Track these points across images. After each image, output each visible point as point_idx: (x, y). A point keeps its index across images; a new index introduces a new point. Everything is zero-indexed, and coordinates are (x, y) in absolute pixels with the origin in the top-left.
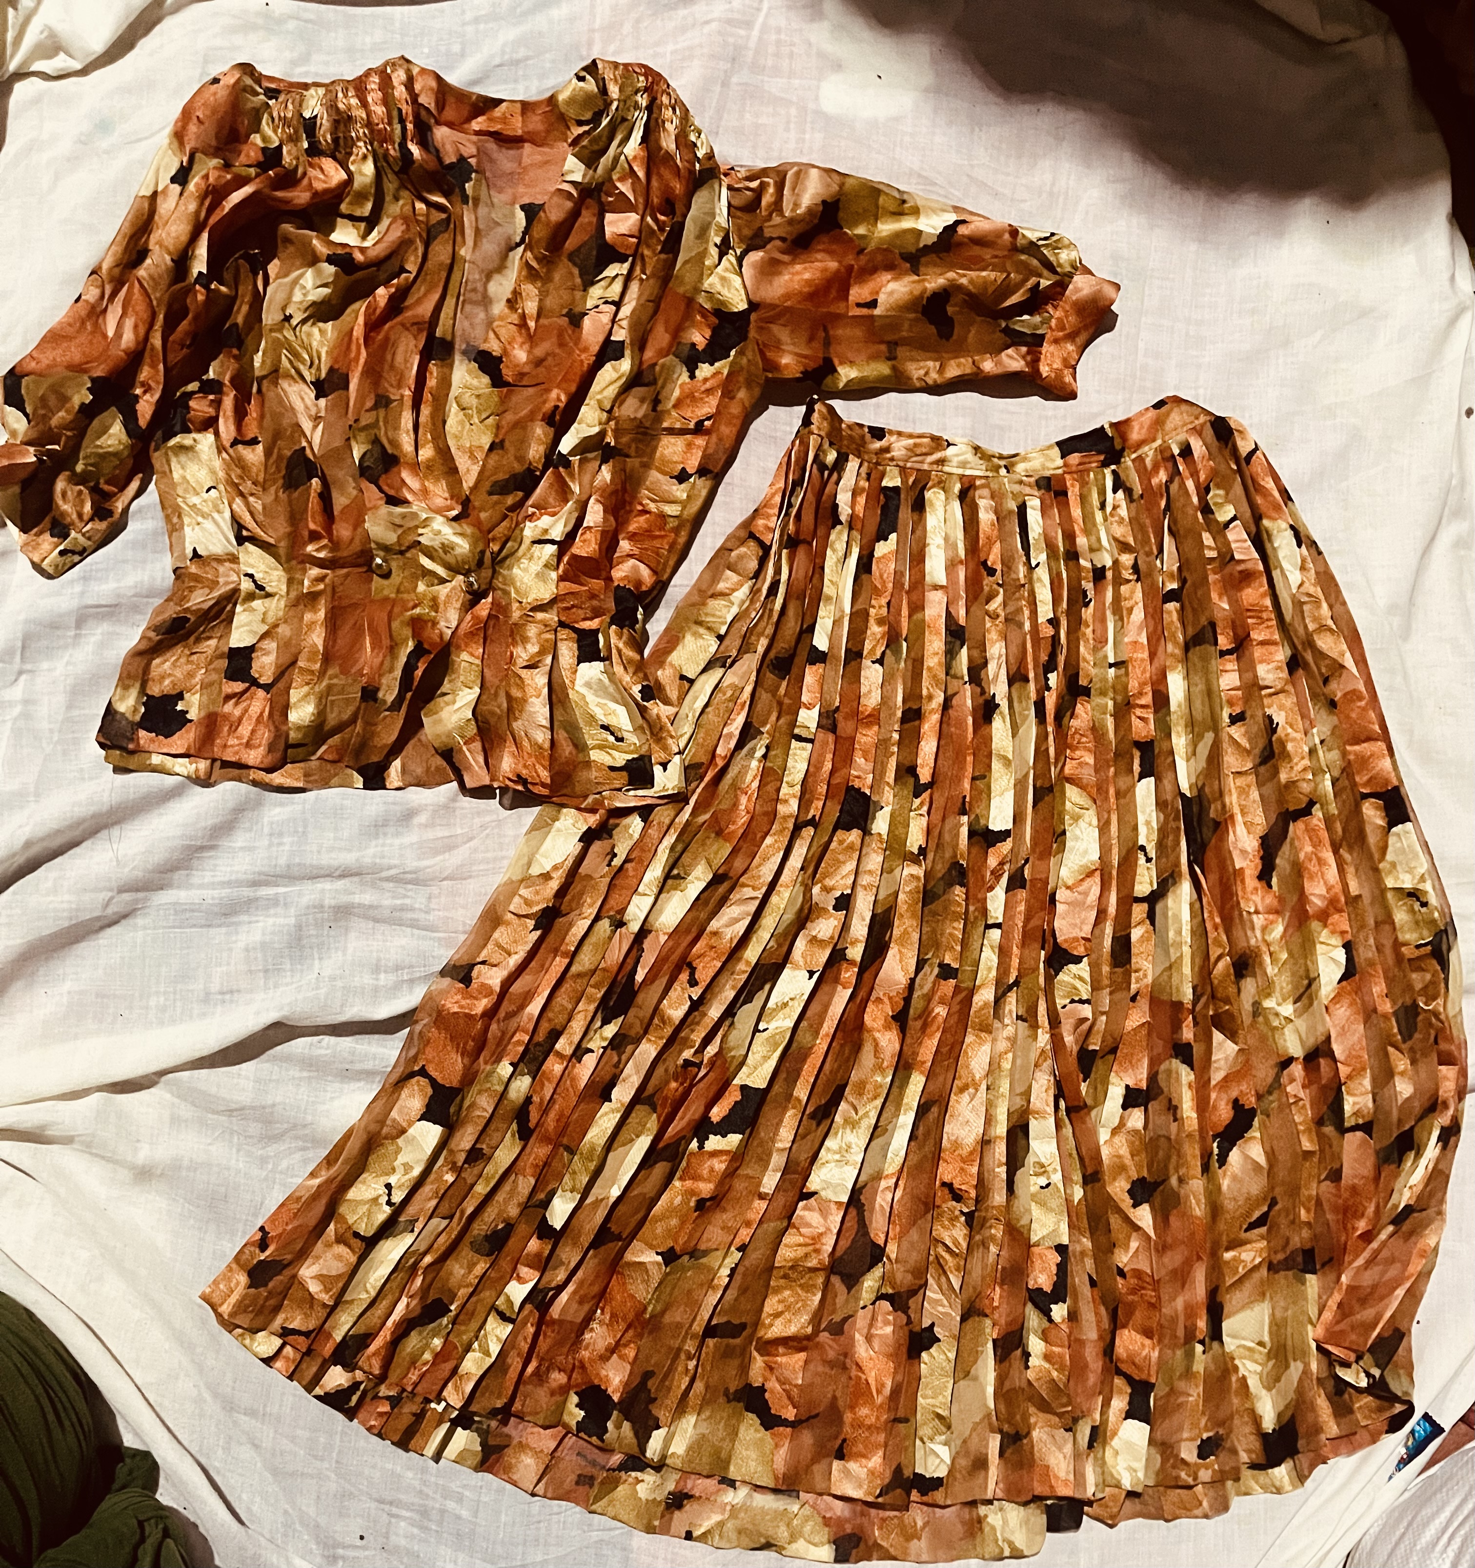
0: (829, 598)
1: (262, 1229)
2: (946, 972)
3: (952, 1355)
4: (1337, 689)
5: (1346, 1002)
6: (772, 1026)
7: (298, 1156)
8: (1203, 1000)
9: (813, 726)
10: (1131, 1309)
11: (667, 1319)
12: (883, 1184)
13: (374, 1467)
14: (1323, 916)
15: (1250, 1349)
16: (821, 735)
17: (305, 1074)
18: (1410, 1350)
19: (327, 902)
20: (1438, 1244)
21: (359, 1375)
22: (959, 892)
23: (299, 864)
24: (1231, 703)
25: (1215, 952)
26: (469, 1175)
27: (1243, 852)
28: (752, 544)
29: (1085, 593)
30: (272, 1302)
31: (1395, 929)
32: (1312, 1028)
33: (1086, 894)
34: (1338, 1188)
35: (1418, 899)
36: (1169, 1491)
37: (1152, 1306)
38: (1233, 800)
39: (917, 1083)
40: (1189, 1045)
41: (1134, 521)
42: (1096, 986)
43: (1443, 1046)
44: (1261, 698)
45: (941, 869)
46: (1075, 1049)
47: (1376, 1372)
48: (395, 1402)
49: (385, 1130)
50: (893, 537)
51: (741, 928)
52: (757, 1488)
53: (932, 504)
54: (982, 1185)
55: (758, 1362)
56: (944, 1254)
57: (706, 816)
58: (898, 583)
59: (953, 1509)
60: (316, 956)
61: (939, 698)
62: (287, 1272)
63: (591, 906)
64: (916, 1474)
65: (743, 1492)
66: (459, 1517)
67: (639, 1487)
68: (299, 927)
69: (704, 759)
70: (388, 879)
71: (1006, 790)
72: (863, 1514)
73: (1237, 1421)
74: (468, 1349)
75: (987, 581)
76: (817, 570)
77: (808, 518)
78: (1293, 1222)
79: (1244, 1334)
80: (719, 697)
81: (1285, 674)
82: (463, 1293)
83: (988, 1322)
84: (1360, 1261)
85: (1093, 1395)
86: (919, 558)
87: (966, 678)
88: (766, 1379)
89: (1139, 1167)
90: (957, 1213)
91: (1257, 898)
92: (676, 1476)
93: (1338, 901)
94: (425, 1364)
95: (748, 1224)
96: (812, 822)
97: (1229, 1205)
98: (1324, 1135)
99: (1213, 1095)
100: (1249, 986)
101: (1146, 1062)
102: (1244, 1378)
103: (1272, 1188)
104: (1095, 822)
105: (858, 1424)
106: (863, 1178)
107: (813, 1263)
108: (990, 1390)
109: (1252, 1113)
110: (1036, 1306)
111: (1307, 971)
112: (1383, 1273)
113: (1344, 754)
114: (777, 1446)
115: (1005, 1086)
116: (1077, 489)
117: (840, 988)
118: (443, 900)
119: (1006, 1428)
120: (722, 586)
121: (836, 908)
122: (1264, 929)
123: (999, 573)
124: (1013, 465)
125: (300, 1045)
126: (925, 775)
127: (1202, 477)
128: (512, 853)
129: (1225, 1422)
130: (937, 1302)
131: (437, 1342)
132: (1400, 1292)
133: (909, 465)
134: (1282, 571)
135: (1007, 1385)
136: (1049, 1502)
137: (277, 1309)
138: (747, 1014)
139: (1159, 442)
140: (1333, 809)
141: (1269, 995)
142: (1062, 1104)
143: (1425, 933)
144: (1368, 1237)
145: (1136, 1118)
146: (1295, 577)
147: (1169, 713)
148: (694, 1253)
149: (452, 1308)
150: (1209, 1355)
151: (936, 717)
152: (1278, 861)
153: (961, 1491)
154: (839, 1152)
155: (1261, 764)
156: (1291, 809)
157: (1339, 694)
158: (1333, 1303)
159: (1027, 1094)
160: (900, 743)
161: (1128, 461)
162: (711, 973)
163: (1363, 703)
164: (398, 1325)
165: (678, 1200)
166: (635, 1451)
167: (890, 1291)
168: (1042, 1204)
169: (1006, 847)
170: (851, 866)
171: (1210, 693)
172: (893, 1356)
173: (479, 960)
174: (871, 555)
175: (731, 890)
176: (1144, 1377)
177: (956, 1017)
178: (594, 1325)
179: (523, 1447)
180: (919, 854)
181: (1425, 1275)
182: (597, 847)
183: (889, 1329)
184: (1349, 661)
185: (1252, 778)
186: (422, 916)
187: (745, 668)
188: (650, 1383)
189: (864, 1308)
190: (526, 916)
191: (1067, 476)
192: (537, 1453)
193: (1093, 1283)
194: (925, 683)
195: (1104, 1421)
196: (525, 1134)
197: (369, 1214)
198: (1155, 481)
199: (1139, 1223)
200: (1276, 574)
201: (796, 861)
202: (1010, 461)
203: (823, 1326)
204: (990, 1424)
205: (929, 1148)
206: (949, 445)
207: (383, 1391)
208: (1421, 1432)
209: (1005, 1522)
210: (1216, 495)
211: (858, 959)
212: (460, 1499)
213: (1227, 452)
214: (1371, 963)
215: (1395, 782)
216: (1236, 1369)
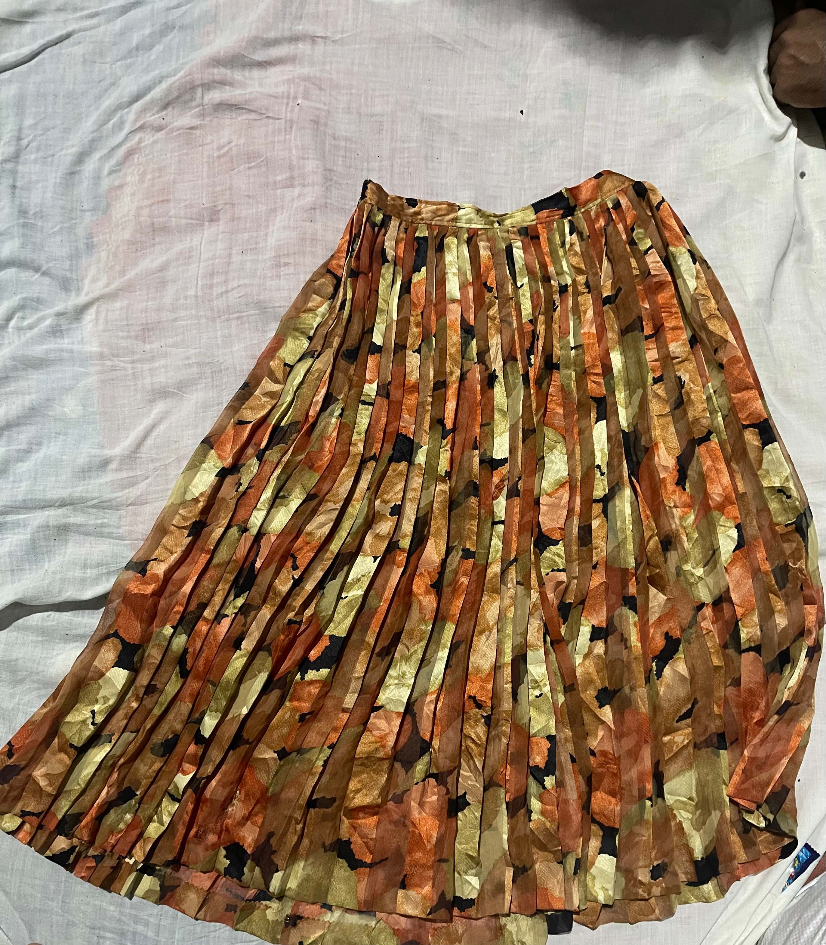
0: (382, 311)
1: (9, 743)
2: (467, 554)
3: (478, 815)
4: (723, 357)
5: (739, 564)
6: (350, 594)
7: (35, 694)
8: (642, 566)
9: (373, 394)
10: (601, 777)
11: (283, 796)
12: (429, 699)
13: (88, 904)
14: (721, 508)
15: (683, 802)
16: (379, 400)
17: (40, 639)
18: (794, 800)
19: (51, 524)
20: (810, 726)
21: (75, 841)
22: (473, 500)
23: (31, 500)
24: (653, 371)
25: (647, 534)
26: (148, 702)
27: (665, 468)
28: (329, 276)
29: (554, 302)
30: (14, 793)
31: (770, 514)
32: (716, 583)
33: (561, 499)
34: (739, 690)
35: (785, 494)
36: (632, 902)
37: (615, 775)
38: (656, 433)
39: (450, 629)
40: (633, 597)
41: (585, 255)
42: (569, 559)
43: (807, 592)
44: (673, 365)
45: (461, 486)
46: (556, 603)
47: (771, 817)
48: (99, 859)
49: (90, 674)
50: (424, 269)
51: (326, 530)
52: (347, 910)
53: (449, 247)
54: (495, 695)
55: (346, 823)
56: (470, 744)
57: (303, 456)
58: (428, 299)
59: (482, 920)
60: (47, 560)
61: (458, 373)
62: (24, 773)
63: (224, 518)
64: (455, 897)
65: (337, 914)
66: (146, 937)
67: (268, 912)
68: (33, 540)
69: (301, 419)
70: (93, 506)
71: (504, 432)
72: (420, 927)
73: (676, 853)
74: (150, 820)
75: (487, 295)
76: (373, 292)
77: (365, 258)
78: (710, 715)
79: (679, 792)
80: (310, 377)
81: (688, 348)
82: (145, 782)
83: (503, 791)
84: (756, 740)
85: (576, 837)
86: (441, 282)
87: (476, 360)
88: (351, 835)
89: (602, 680)
90: (479, 716)
91: (676, 497)
92: (291, 904)
93: (731, 497)
94: (120, 832)
95: (335, 729)
96: (374, 458)
97: (665, 704)
98: (728, 655)
99: (652, 631)
100: (673, 556)
101: (605, 608)
102: (680, 823)
103: (693, 692)
104: (564, 451)
105: (415, 864)
106: (415, 695)
107: (381, 754)
108: (505, 837)
109: (678, 642)
110: (535, 778)
111: (712, 545)
112: (774, 747)
113: (730, 399)
114: (359, 881)
115: (509, 630)
116: (545, 235)
117: (395, 567)
118: (128, 519)
119: (517, 863)
120: (310, 305)
121: (392, 514)
122: (682, 518)
123: (495, 290)
124: (503, 220)
125: (36, 618)
126: (449, 424)
127: (629, 221)
128: (172, 485)
129: (668, 853)
130: (468, 777)
131: (128, 817)
132: (785, 761)
133: (433, 223)
134: (684, 280)
135: (516, 835)
136: (549, 913)
137: (18, 798)
138: (333, 586)
139: (599, 200)
140: (724, 436)
141: (687, 562)
142: (548, 639)
143: (791, 516)
144: (761, 723)
145: (600, 648)
146: (692, 284)
147: (613, 378)
148: (300, 751)
149: (138, 793)
150: (655, 808)
151: (456, 386)
152: (689, 473)
153: (489, 908)
154: (398, 678)
155: (675, 408)
156: (697, 438)
157: (725, 360)
158: (739, 770)
159: (525, 634)
160: (432, 404)
161: (579, 213)
162: (308, 561)
163: (741, 365)
164: (100, 807)
165: (287, 716)
166: (263, 887)
167: (435, 772)
168: (538, 708)
169: (504, 470)
170: (401, 485)
171: (640, 363)
172: (438, 816)
173: (153, 557)
174: (410, 282)
175: (319, 504)
176: (611, 824)
177: (474, 585)
178: (235, 802)
179: (189, 886)
180: (445, 476)
181: (802, 748)
182: (229, 480)
183: (435, 798)
184: (731, 338)
185: (670, 419)
186: (115, 530)
187: (326, 358)
188: (272, 841)
189: (416, 784)
190: (183, 528)
191: (539, 226)
192: (198, 890)
193: (573, 760)
194: (448, 364)
195: (585, 854)
196: (184, 674)
197: (80, 731)
198: (597, 226)
199: (603, 719)
200: (679, 282)
201: (363, 484)
202: (501, 219)
203: (390, 797)
204: (506, 860)
205: (460, 673)
206: (460, 208)
207: (91, 852)
208: (804, 856)
209: (519, 927)
210: (638, 233)
211: (407, 547)
212: (147, 924)
213: (644, 204)
214: (755, 538)
215: (766, 417)
216: (675, 816)
